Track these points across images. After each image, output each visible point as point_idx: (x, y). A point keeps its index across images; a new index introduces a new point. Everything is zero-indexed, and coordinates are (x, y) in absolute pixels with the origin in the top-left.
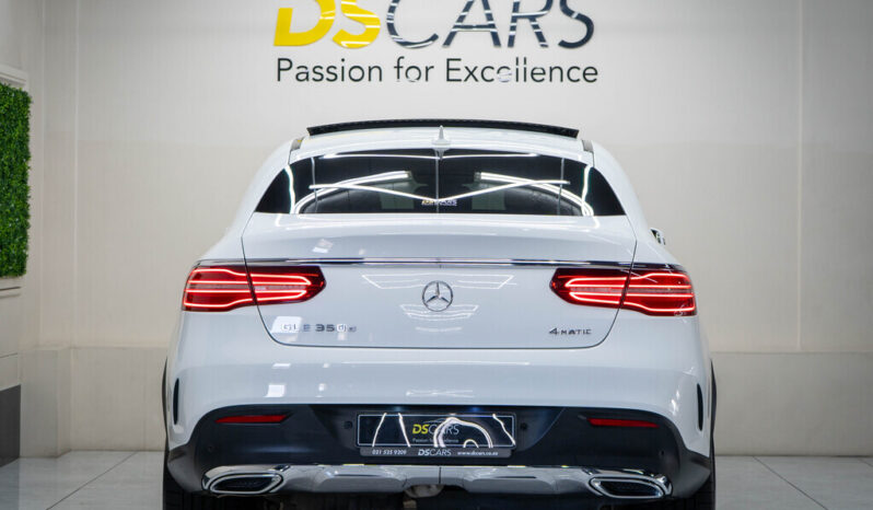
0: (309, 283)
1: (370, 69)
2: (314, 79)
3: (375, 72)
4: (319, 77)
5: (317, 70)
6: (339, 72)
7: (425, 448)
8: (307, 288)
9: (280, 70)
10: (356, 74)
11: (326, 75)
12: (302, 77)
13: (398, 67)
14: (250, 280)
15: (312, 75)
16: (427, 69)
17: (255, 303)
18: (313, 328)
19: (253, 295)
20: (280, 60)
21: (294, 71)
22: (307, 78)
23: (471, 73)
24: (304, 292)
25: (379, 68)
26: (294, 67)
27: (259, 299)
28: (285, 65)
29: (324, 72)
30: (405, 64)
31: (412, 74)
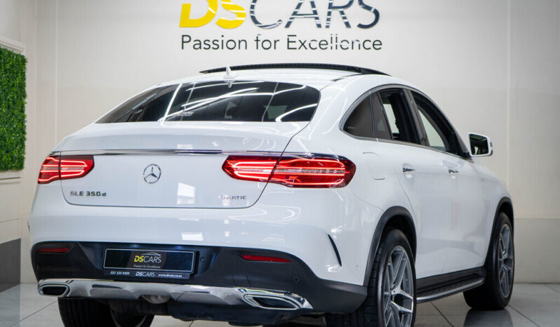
0: (86, 166)
1: (240, 42)
2: (205, 48)
3: (243, 44)
4: (207, 47)
5: (207, 42)
6: (220, 44)
7: (140, 271)
8: (85, 169)
9: (183, 42)
10: (231, 45)
11: (212, 46)
12: (197, 46)
13: (257, 41)
14: (59, 164)
15: (203, 46)
16: (275, 42)
17: (60, 178)
18: (85, 194)
19: (60, 173)
20: (183, 36)
21: (192, 43)
22: (200, 47)
23: (303, 44)
24: (83, 171)
25: (245, 41)
26: (192, 40)
27: (62, 176)
28: (186, 39)
29: (211, 43)
30: (261, 39)
31: (267, 45)
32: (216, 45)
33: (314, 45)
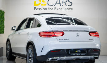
7: (77, 54)
8: (62, 34)
17: (55, 36)
18: (63, 39)
20: (34, 8)
22: (38, 10)
25: (46, 8)
31: (51, 9)
32: (41, 9)
33: (60, 9)
